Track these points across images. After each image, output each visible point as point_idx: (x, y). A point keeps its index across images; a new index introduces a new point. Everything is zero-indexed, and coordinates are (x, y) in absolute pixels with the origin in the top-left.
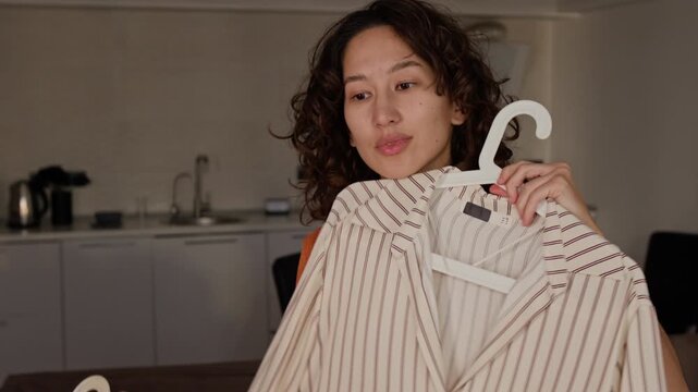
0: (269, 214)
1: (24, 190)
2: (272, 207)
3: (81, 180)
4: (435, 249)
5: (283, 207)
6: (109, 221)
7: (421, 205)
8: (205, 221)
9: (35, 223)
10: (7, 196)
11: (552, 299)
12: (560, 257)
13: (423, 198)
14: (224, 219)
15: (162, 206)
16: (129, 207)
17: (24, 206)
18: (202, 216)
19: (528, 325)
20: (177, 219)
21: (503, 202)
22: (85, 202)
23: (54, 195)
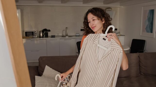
0: (76, 36)
1: (41, 32)
2: (77, 35)
3: (49, 31)
4: (98, 43)
5: (78, 35)
6: (53, 37)
7: (98, 38)
8: (67, 37)
9: (43, 37)
10: (39, 33)
11: (111, 52)
12: (113, 46)
13: (98, 37)
14: (70, 37)
15: (61, 35)
16: (56, 35)
17: (41, 35)
18: (67, 36)
19: (108, 55)
20: (63, 36)
21: (108, 38)
22: (50, 34)
23: (45, 33)
